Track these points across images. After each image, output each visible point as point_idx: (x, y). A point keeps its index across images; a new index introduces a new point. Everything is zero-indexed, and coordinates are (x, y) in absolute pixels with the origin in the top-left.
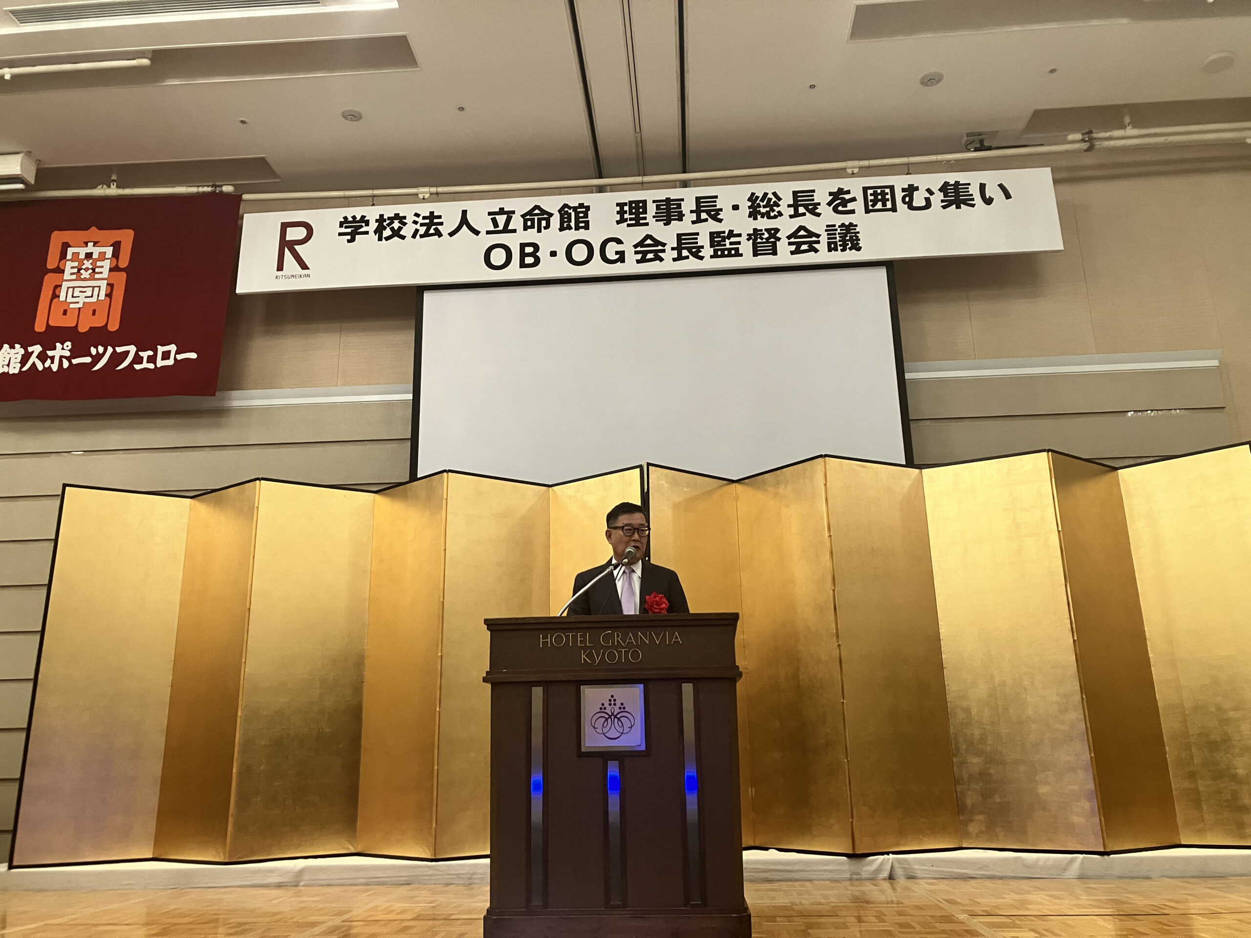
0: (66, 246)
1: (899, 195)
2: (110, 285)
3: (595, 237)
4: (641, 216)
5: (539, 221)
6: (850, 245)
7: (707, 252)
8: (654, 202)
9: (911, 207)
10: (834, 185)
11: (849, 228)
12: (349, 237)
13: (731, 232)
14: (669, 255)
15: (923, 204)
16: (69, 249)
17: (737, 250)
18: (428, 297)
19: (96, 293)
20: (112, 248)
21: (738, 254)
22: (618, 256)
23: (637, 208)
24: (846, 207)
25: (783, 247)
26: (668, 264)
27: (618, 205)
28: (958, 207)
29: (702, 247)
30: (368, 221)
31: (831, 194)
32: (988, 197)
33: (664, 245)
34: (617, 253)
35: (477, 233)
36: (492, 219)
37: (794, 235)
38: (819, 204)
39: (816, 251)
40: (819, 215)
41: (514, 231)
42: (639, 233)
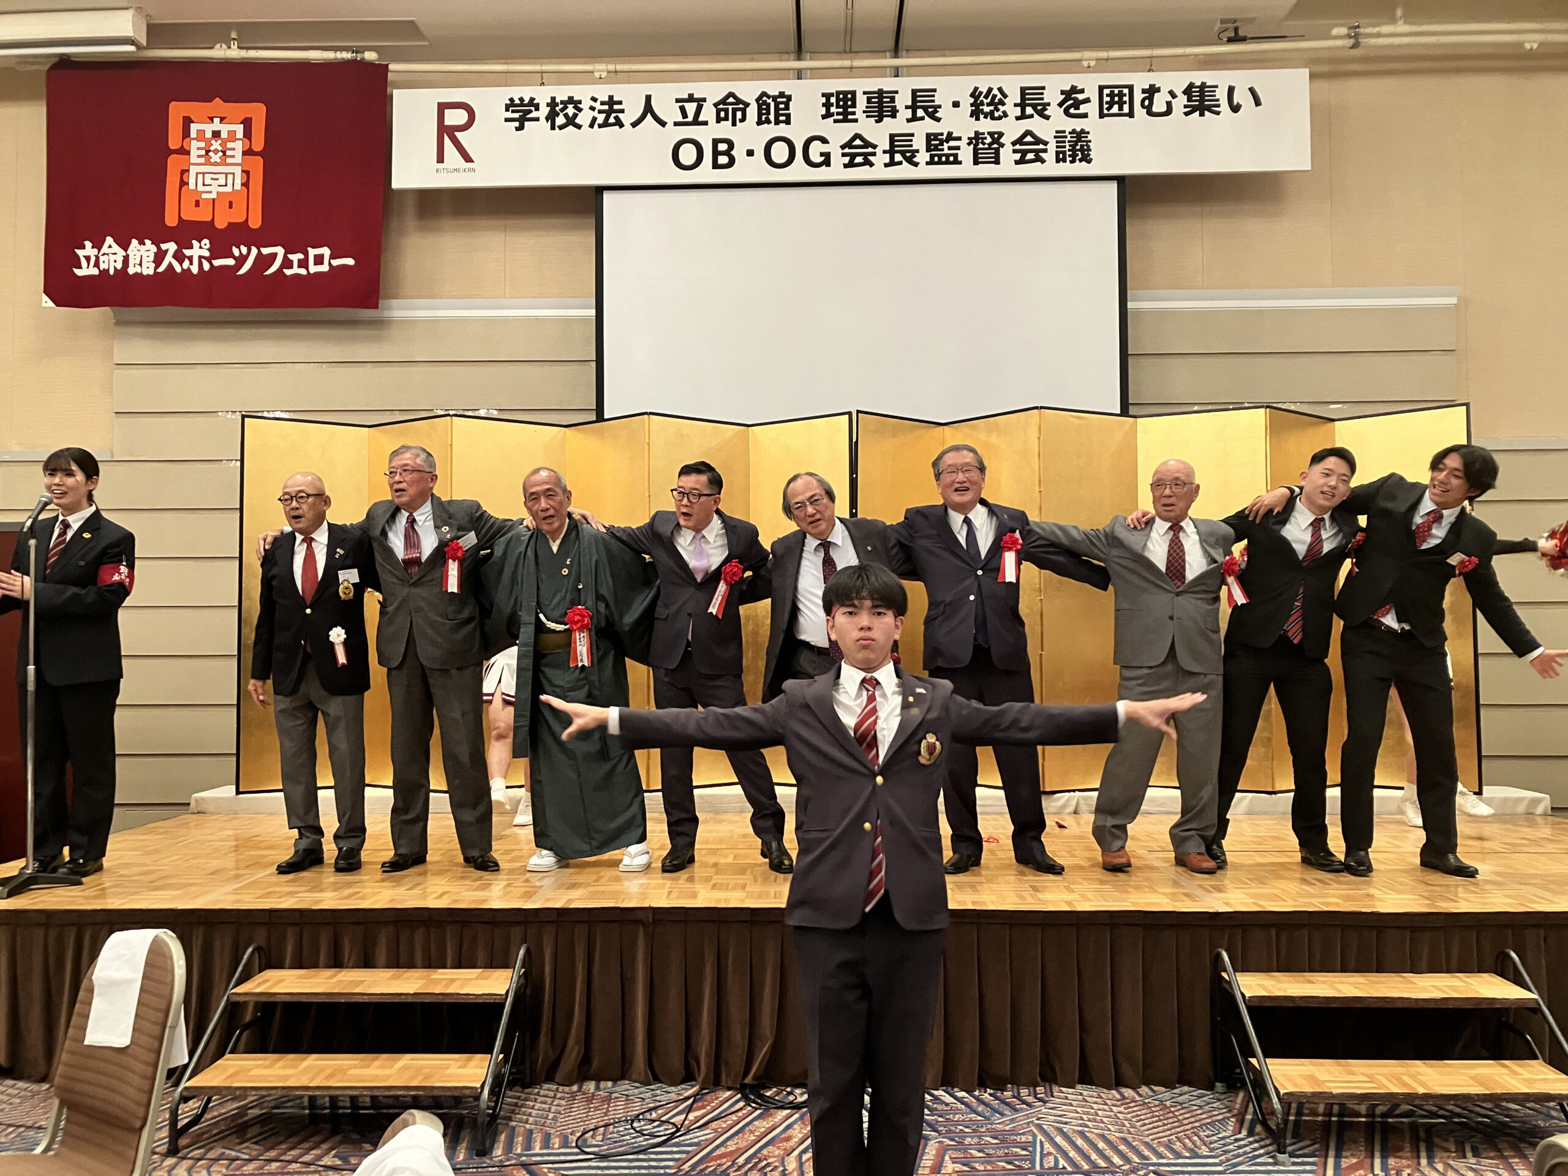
0: (187, 121)
1: (1138, 96)
2: (246, 172)
3: (797, 133)
4: (850, 110)
5: (734, 111)
6: (1080, 156)
7: (923, 157)
8: (865, 93)
9: (1150, 113)
10: (1066, 81)
11: (1080, 136)
12: (517, 124)
13: (950, 134)
14: (880, 159)
15: (1164, 109)
16: (192, 125)
17: (956, 156)
18: (607, 196)
19: (230, 181)
20: (242, 126)
21: (956, 162)
22: (823, 158)
23: (845, 100)
24: (1078, 109)
25: (1007, 155)
26: (879, 171)
27: (823, 95)
28: (1202, 115)
29: (918, 151)
30: (538, 104)
31: (1062, 92)
32: (1235, 103)
33: (875, 147)
34: (822, 154)
35: (663, 124)
36: (680, 107)
37: (1019, 141)
38: (1049, 104)
39: (1043, 161)
40: (1047, 118)
41: (705, 123)
42: (846, 132)
